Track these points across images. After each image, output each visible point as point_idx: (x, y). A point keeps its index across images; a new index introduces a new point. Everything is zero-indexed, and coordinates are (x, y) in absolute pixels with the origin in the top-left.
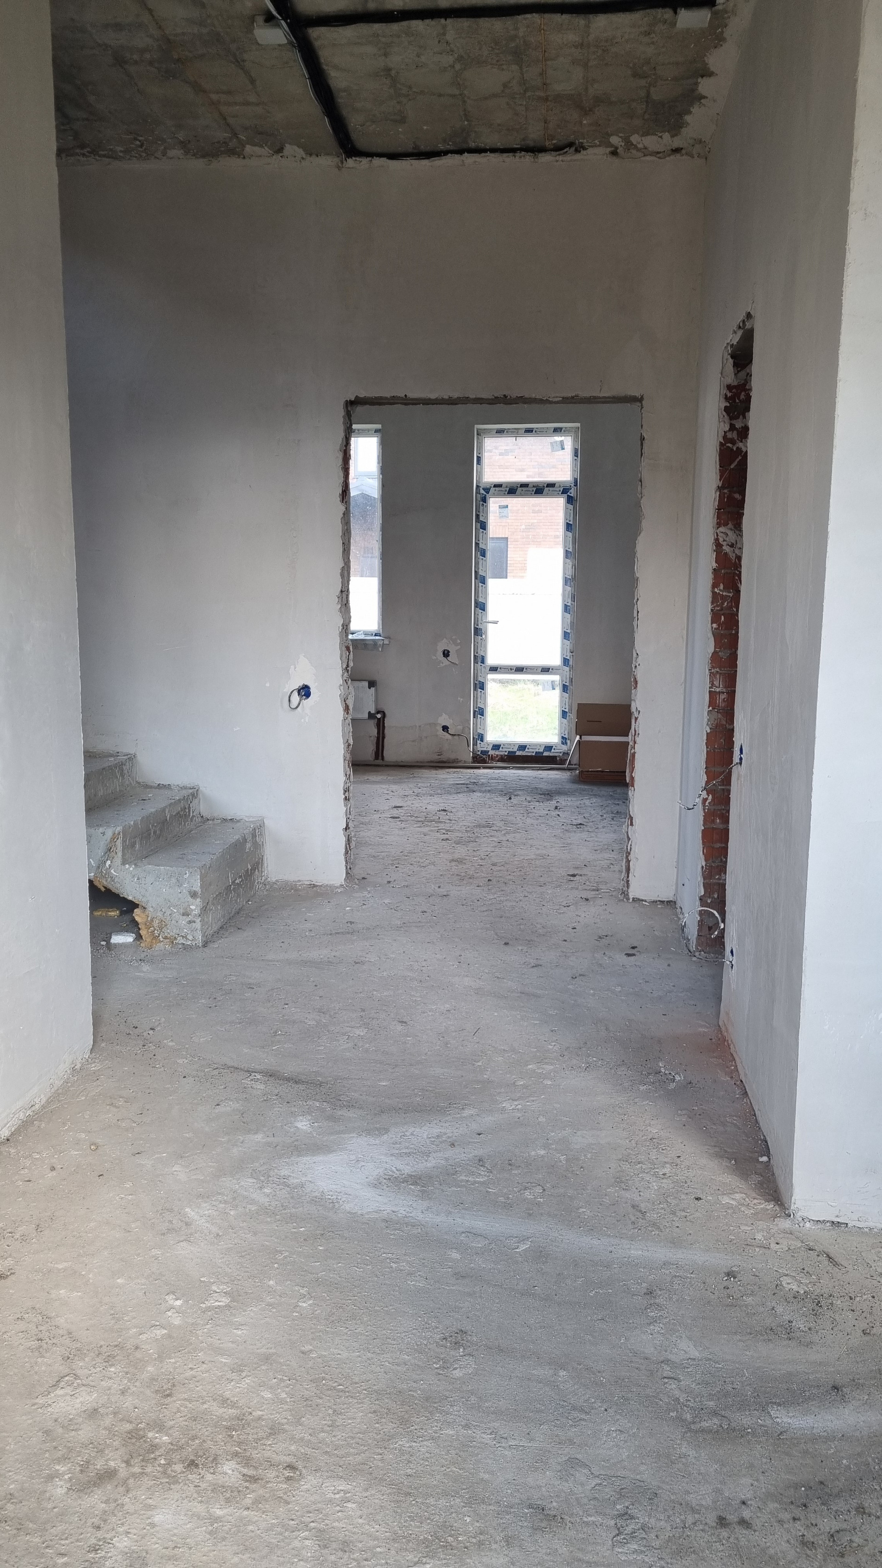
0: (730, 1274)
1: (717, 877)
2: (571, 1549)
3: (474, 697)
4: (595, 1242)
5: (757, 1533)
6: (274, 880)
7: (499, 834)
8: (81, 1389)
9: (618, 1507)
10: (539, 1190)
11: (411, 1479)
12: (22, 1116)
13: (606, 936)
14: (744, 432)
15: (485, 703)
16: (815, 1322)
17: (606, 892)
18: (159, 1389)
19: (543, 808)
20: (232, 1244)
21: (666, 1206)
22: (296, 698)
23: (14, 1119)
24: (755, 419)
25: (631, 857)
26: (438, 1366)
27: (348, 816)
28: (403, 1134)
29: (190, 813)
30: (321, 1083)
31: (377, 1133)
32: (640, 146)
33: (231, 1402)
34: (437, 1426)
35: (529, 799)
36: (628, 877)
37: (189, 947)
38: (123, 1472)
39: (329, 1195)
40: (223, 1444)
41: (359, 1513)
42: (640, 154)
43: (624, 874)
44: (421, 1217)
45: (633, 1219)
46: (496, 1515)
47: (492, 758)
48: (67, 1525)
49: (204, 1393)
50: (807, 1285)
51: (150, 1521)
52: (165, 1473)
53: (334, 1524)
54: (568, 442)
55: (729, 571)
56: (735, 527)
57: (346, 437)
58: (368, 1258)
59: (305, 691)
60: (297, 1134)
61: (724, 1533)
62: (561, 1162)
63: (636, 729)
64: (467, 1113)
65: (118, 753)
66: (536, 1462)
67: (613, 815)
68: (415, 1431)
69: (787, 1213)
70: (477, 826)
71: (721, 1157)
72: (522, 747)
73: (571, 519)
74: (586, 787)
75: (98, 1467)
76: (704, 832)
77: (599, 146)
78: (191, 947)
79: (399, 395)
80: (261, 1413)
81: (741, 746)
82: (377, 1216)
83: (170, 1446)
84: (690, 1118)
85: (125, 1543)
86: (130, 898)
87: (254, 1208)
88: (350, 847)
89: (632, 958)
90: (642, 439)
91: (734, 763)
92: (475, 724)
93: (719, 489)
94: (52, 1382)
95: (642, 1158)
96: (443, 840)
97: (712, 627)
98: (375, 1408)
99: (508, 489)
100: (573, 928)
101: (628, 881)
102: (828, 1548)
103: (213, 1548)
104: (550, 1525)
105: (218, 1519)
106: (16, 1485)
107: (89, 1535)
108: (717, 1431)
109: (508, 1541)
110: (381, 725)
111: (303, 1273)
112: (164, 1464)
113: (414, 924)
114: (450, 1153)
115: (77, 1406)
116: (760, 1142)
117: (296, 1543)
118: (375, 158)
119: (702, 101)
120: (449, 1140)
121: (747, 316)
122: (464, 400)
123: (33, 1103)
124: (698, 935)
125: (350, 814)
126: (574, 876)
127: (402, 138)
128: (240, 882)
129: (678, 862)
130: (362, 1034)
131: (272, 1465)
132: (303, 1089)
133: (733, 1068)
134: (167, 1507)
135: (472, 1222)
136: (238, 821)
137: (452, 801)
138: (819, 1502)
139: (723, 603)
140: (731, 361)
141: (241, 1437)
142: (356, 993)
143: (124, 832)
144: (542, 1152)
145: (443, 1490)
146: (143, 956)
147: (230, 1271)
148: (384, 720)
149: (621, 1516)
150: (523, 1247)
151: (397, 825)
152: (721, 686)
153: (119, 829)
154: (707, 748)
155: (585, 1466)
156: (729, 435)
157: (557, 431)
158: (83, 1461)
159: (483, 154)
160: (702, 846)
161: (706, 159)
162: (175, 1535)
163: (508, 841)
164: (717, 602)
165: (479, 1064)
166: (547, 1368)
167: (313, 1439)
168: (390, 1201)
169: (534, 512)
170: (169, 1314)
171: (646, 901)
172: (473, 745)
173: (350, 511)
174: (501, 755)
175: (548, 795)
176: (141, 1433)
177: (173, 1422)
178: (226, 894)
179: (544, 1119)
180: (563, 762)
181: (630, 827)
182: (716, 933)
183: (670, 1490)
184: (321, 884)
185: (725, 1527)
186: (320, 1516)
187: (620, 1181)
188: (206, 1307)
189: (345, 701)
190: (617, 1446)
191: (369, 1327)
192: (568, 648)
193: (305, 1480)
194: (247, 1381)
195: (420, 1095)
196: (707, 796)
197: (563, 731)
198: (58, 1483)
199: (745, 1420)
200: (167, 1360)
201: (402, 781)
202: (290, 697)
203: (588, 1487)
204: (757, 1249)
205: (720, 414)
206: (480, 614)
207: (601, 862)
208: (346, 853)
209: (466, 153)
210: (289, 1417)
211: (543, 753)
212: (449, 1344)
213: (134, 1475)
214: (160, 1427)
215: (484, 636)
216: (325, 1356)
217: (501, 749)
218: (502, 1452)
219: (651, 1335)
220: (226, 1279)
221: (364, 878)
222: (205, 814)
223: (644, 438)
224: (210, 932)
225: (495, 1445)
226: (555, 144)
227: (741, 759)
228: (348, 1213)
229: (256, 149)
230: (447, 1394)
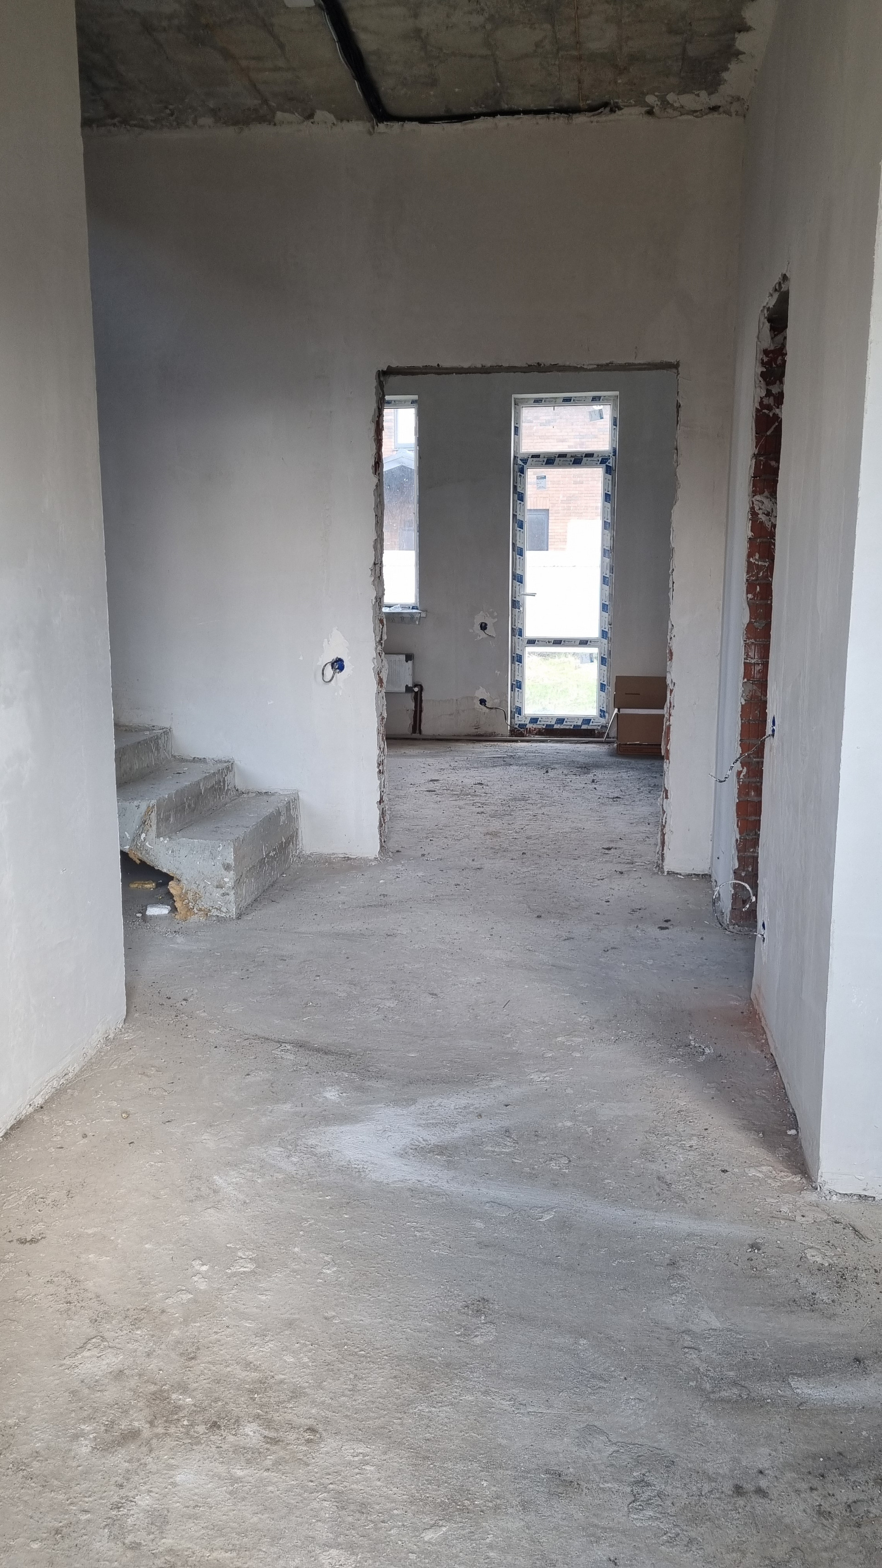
0: (754, 1246)
1: (752, 850)
2: (587, 1514)
3: (511, 669)
4: (620, 1213)
5: (773, 1502)
6: (308, 853)
7: (535, 807)
8: (108, 1351)
9: (635, 1474)
10: (564, 1161)
11: (429, 1443)
12: (55, 1084)
13: (640, 909)
14: (779, 399)
15: (523, 676)
16: (839, 1294)
17: (641, 865)
18: (184, 1352)
19: (579, 781)
20: (258, 1211)
21: (691, 1178)
22: (329, 671)
23: (47, 1087)
24: (790, 385)
25: (666, 830)
26: (459, 1333)
27: (382, 789)
28: (430, 1105)
29: (224, 787)
30: (351, 1053)
31: (404, 1103)
32: (676, 105)
33: (254, 1365)
34: (456, 1392)
35: (565, 772)
36: (663, 850)
37: (223, 919)
38: (146, 1433)
39: (355, 1164)
40: (245, 1406)
41: (377, 1476)
42: (676, 113)
43: (659, 848)
44: (446, 1186)
45: (658, 1190)
46: (513, 1480)
47: (530, 732)
48: (91, 1483)
49: (228, 1357)
50: (831, 1258)
51: (172, 1480)
52: (187, 1433)
53: (352, 1486)
54: (607, 410)
55: (765, 540)
56: (771, 495)
57: (379, 408)
58: (392, 1226)
59: (338, 665)
60: (326, 1104)
61: (741, 1502)
62: (587, 1133)
63: (672, 701)
64: (494, 1084)
65: (154, 726)
66: (555, 1429)
67: (651, 788)
68: (435, 1397)
69: (813, 1186)
70: (512, 800)
71: (749, 1130)
72: (560, 721)
73: (610, 489)
74: (623, 760)
75: (123, 1427)
76: (738, 805)
77: (635, 106)
78: (225, 920)
79: (431, 365)
80: (283, 1377)
81: (774, 718)
82: (403, 1186)
83: (193, 1408)
84: (719, 1091)
85: (147, 1502)
86: (165, 870)
87: (280, 1176)
88: (384, 820)
89: (665, 931)
90: (678, 406)
91: (767, 734)
92: (513, 698)
93: (755, 456)
94: (79, 1344)
95: (668, 1130)
96: (478, 813)
97: (747, 598)
98: (395, 1373)
99: (545, 460)
100: (606, 902)
101: (663, 854)
102: (845, 1518)
103: (232, 1508)
104: (567, 1491)
105: (238, 1480)
106: (42, 1443)
107: (112, 1493)
108: (736, 1401)
109: (525, 1506)
110: (418, 699)
111: (328, 1241)
112: (187, 1425)
113: (447, 897)
114: (477, 1124)
115: (103, 1367)
116: (788, 1115)
117: (315, 1505)
118: (406, 122)
119: (740, 57)
120: (476, 1111)
121: (783, 278)
122: (498, 369)
123: (66, 1071)
124: (732, 909)
125: (384, 787)
126: (609, 849)
127: (432, 101)
128: (274, 855)
129: (713, 835)
130: (392, 1006)
131: (293, 1427)
132: (332, 1059)
133: (763, 1041)
134: (189, 1467)
135: (497, 1192)
136: (273, 794)
137: (488, 775)
138: (836, 1472)
139: (758, 573)
140: (767, 325)
141: (263, 1399)
142: (387, 965)
143: (159, 806)
144: (569, 1124)
145: (461, 1454)
146: (177, 927)
147: (257, 1237)
148: (421, 694)
149: (637, 1483)
150: (547, 1217)
151: (433, 798)
152: (756, 657)
153: (154, 802)
154: (742, 720)
155: (602, 1432)
156: (766, 401)
157: (595, 399)
158: (108, 1421)
159: (516, 116)
160: (736, 819)
161: (745, 116)
162: (196, 1494)
163: (543, 814)
164: (752, 572)
165: (508, 1036)
166: (568, 1336)
167: (333, 1403)
168: (416, 1170)
169: (575, 483)
170: (195, 1279)
171: (680, 875)
172: (511, 718)
173: (383, 482)
174: (539, 729)
175: (585, 768)
176: (165, 1394)
177: (196, 1385)
178: (260, 867)
179: (572, 1091)
180: (601, 735)
181: (665, 800)
182: (748, 906)
183: (687, 1458)
184: (355, 857)
185: (741, 1496)
186: (339, 1478)
187: (646, 1153)
188: (232, 1273)
189: (378, 674)
190: (636, 1414)
191: (392, 1294)
192: (607, 620)
193: (325, 1443)
194: (270, 1345)
195: (449, 1067)
196: (741, 769)
197: (601, 704)
198: (83, 1442)
199: (765, 1390)
200: (192, 1324)
201: (438, 754)
202: (323, 671)
203: (605, 1454)
204: (783, 1222)
205: (756, 379)
206: (518, 587)
207: (637, 835)
208: (381, 826)
209: (499, 116)
210: (310, 1381)
211: (581, 726)
212: (470, 1312)
213: (157, 1435)
214: (184, 1389)
215: (521, 609)
216: (348, 1322)
217: (538, 723)
218: (521, 1418)
219: (673, 1305)
220: (252, 1246)
221: (398, 851)
222: (241, 787)
223: (680, 406)
224: (244, 904)
225: (513, 1411)
226: (589, 104)
227: (773, 731)
228: (374, 1182)
229: (287, 115)
230: (468, 1360)
